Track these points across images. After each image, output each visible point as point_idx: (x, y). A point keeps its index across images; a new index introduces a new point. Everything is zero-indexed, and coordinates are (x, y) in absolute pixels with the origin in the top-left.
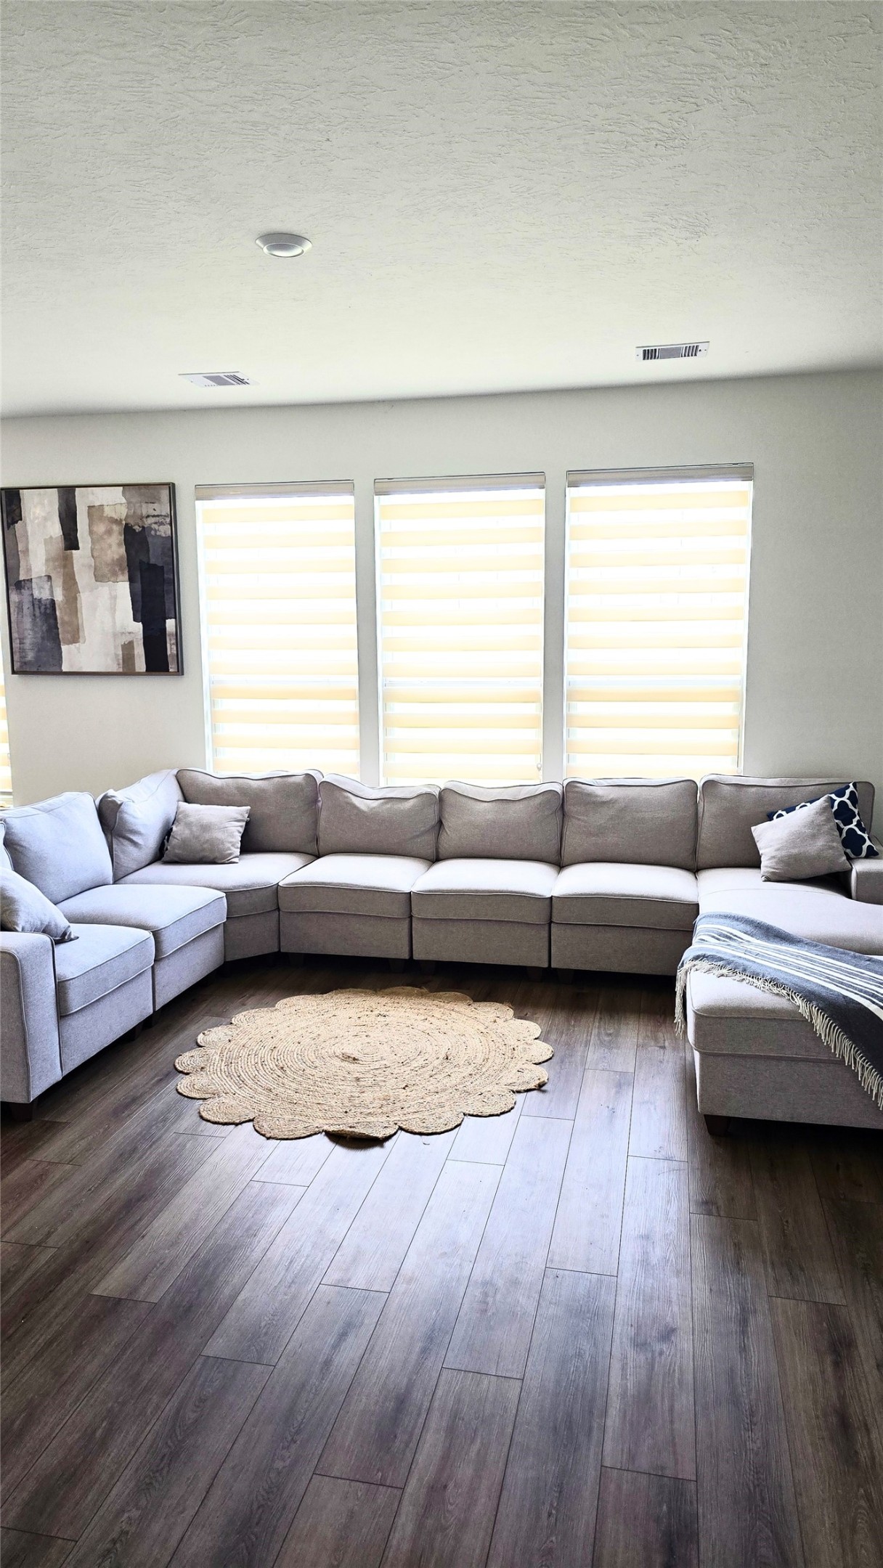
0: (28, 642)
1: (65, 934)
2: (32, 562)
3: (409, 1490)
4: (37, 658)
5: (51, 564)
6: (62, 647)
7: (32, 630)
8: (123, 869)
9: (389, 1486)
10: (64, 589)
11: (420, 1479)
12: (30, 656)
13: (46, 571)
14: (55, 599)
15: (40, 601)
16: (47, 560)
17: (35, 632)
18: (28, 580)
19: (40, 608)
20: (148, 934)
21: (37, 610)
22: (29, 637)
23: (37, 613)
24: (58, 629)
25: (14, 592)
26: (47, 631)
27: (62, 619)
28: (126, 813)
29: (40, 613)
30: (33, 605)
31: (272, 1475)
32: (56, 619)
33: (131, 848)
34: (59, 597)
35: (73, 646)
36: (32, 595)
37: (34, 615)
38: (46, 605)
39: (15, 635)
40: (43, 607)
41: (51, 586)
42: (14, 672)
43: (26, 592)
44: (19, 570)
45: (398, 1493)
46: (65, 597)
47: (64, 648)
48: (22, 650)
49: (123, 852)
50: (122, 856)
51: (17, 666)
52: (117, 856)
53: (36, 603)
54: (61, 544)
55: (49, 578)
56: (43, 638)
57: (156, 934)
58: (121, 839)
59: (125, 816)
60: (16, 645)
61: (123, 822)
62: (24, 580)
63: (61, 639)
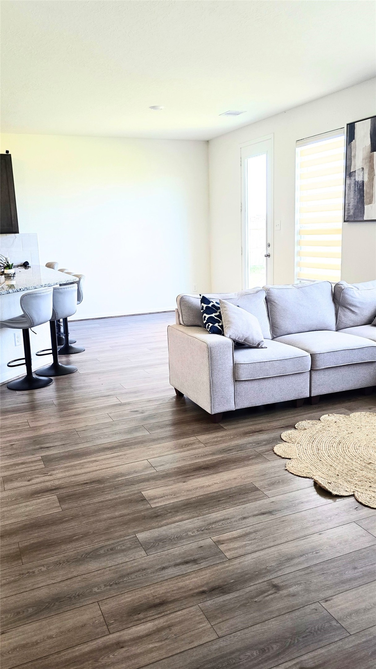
0: (351, 204)
1: (259, 344)
2: (356, 162)
3: (111, 636)
4: (354, 213)
5: (364, 161)
6: (365, 206)
7: (353, 198)
8: (343, 324)
9: (108, 628)
10: (369, 174)
11: (120, 636)
12: (352, 212)
13: (362, 165)
14: (364, 180)
15: (358, 182)
16: (363, 159)
17: (355, 199)
18: (354, 172)
19: (357, 186)
20: (308, 354)
21: (356, 187)
22: (352, 202)
23: (356, 189)
24: (364, 196)
25: (348, 179)
26: (359, 198)
27: (366, 191)
28: (347, 294)
29: (357, 189)
30: (355, 185)
31: (88, 591)
32: (363, 192)
33: (349, 314)
34: (366, 180)
35: (369, 206)
36: (355, 179)
37: (355, 190)
38: (360, 184)
39: (347, 202)
40: (359, 186)
41: (363, 174)
42: (345, 221)
43: (353, 178)
44: (351, 166)
45: (107, 633)
46: (369, 179)
47: (366, 207)
48: (349, 209)
49: (344, 315)
50: (343, 317)
51: (346, 217)
52: (340, 317)
53: (356, 183)
54: (370, 150)
55: (363, 169)
56: (357, 202)
57: (313, 356)
58: (344, 308)
59: (346, 295)
60: (346, 207)
61: (344, 299)
62: (353, 172)
63: (365, 202)
